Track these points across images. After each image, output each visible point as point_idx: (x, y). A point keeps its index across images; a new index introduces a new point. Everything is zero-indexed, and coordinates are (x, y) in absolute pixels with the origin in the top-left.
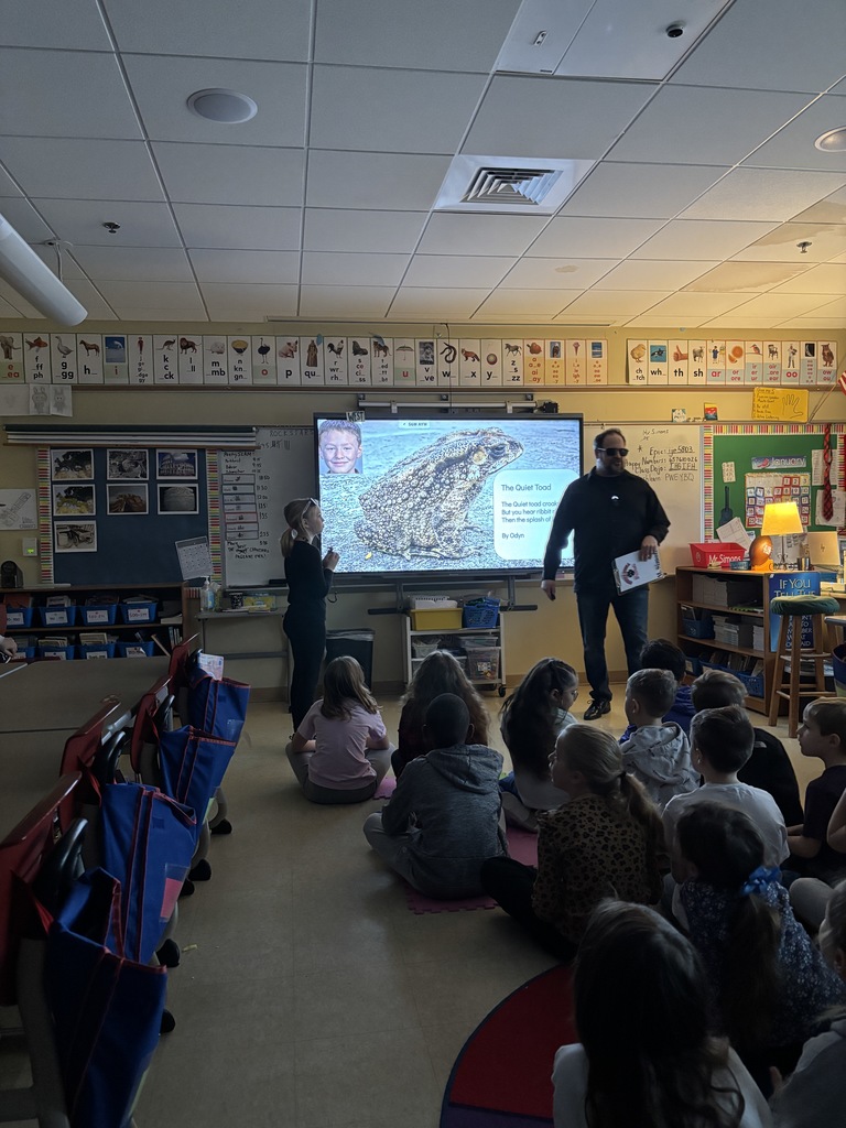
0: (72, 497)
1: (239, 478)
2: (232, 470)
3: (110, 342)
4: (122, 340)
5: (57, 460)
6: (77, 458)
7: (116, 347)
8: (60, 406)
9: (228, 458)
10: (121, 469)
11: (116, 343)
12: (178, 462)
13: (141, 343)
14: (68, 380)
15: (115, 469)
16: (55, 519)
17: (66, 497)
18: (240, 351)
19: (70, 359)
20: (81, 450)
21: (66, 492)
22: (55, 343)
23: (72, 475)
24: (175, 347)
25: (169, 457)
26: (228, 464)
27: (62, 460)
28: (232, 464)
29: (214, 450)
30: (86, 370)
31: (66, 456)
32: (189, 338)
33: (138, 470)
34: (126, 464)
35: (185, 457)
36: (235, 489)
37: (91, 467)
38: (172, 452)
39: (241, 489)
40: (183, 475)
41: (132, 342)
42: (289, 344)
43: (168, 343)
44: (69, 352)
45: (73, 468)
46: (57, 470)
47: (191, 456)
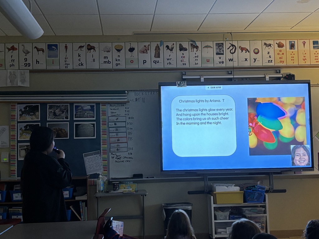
0: (28, 130)
1: (117, 119)
2: (114, 114)
3: (50, 47)
4: (56, 46)
5: (21, 110)
6: (31, 109)
7: (53, 50)
8: (23, 81)
9: (112, 108)
10: (55, 114)
11: (53, 47)
12: (86, 110)
13: (66, 47)
14: (27, 68)
15: (52, 114)
16: (18, 142)
17: (25, 130)
18: (119, 51)
19: (29, 56)
20: (33, 105)
21: (25, 127)
22: (21, 48)
23: (28, 118)
24: (84, 49)
25: (80, 108)
26: (112, 111)
27: (23, 110)
28: (114, 111)
29: (104, 104)
30: (37, 62)
31: (25, 108)
32: (92, 44)
33: (64, 115)
34: (57, 111)
35: (89, 107)
36: (115, 124)
37: (39, 113)
38: (82, 105)
39: (119, 124)
40: (88, 117)
41: (62, 47)
42: (145, 46)
43: (81, 47)
44: (28, 52)
45: (29, 114)
46: (21, 115)
47: (92, 106)
